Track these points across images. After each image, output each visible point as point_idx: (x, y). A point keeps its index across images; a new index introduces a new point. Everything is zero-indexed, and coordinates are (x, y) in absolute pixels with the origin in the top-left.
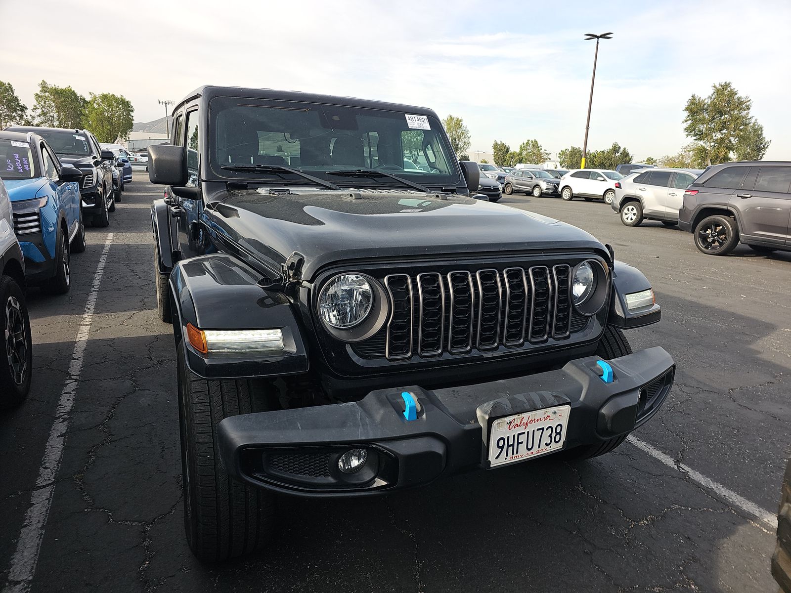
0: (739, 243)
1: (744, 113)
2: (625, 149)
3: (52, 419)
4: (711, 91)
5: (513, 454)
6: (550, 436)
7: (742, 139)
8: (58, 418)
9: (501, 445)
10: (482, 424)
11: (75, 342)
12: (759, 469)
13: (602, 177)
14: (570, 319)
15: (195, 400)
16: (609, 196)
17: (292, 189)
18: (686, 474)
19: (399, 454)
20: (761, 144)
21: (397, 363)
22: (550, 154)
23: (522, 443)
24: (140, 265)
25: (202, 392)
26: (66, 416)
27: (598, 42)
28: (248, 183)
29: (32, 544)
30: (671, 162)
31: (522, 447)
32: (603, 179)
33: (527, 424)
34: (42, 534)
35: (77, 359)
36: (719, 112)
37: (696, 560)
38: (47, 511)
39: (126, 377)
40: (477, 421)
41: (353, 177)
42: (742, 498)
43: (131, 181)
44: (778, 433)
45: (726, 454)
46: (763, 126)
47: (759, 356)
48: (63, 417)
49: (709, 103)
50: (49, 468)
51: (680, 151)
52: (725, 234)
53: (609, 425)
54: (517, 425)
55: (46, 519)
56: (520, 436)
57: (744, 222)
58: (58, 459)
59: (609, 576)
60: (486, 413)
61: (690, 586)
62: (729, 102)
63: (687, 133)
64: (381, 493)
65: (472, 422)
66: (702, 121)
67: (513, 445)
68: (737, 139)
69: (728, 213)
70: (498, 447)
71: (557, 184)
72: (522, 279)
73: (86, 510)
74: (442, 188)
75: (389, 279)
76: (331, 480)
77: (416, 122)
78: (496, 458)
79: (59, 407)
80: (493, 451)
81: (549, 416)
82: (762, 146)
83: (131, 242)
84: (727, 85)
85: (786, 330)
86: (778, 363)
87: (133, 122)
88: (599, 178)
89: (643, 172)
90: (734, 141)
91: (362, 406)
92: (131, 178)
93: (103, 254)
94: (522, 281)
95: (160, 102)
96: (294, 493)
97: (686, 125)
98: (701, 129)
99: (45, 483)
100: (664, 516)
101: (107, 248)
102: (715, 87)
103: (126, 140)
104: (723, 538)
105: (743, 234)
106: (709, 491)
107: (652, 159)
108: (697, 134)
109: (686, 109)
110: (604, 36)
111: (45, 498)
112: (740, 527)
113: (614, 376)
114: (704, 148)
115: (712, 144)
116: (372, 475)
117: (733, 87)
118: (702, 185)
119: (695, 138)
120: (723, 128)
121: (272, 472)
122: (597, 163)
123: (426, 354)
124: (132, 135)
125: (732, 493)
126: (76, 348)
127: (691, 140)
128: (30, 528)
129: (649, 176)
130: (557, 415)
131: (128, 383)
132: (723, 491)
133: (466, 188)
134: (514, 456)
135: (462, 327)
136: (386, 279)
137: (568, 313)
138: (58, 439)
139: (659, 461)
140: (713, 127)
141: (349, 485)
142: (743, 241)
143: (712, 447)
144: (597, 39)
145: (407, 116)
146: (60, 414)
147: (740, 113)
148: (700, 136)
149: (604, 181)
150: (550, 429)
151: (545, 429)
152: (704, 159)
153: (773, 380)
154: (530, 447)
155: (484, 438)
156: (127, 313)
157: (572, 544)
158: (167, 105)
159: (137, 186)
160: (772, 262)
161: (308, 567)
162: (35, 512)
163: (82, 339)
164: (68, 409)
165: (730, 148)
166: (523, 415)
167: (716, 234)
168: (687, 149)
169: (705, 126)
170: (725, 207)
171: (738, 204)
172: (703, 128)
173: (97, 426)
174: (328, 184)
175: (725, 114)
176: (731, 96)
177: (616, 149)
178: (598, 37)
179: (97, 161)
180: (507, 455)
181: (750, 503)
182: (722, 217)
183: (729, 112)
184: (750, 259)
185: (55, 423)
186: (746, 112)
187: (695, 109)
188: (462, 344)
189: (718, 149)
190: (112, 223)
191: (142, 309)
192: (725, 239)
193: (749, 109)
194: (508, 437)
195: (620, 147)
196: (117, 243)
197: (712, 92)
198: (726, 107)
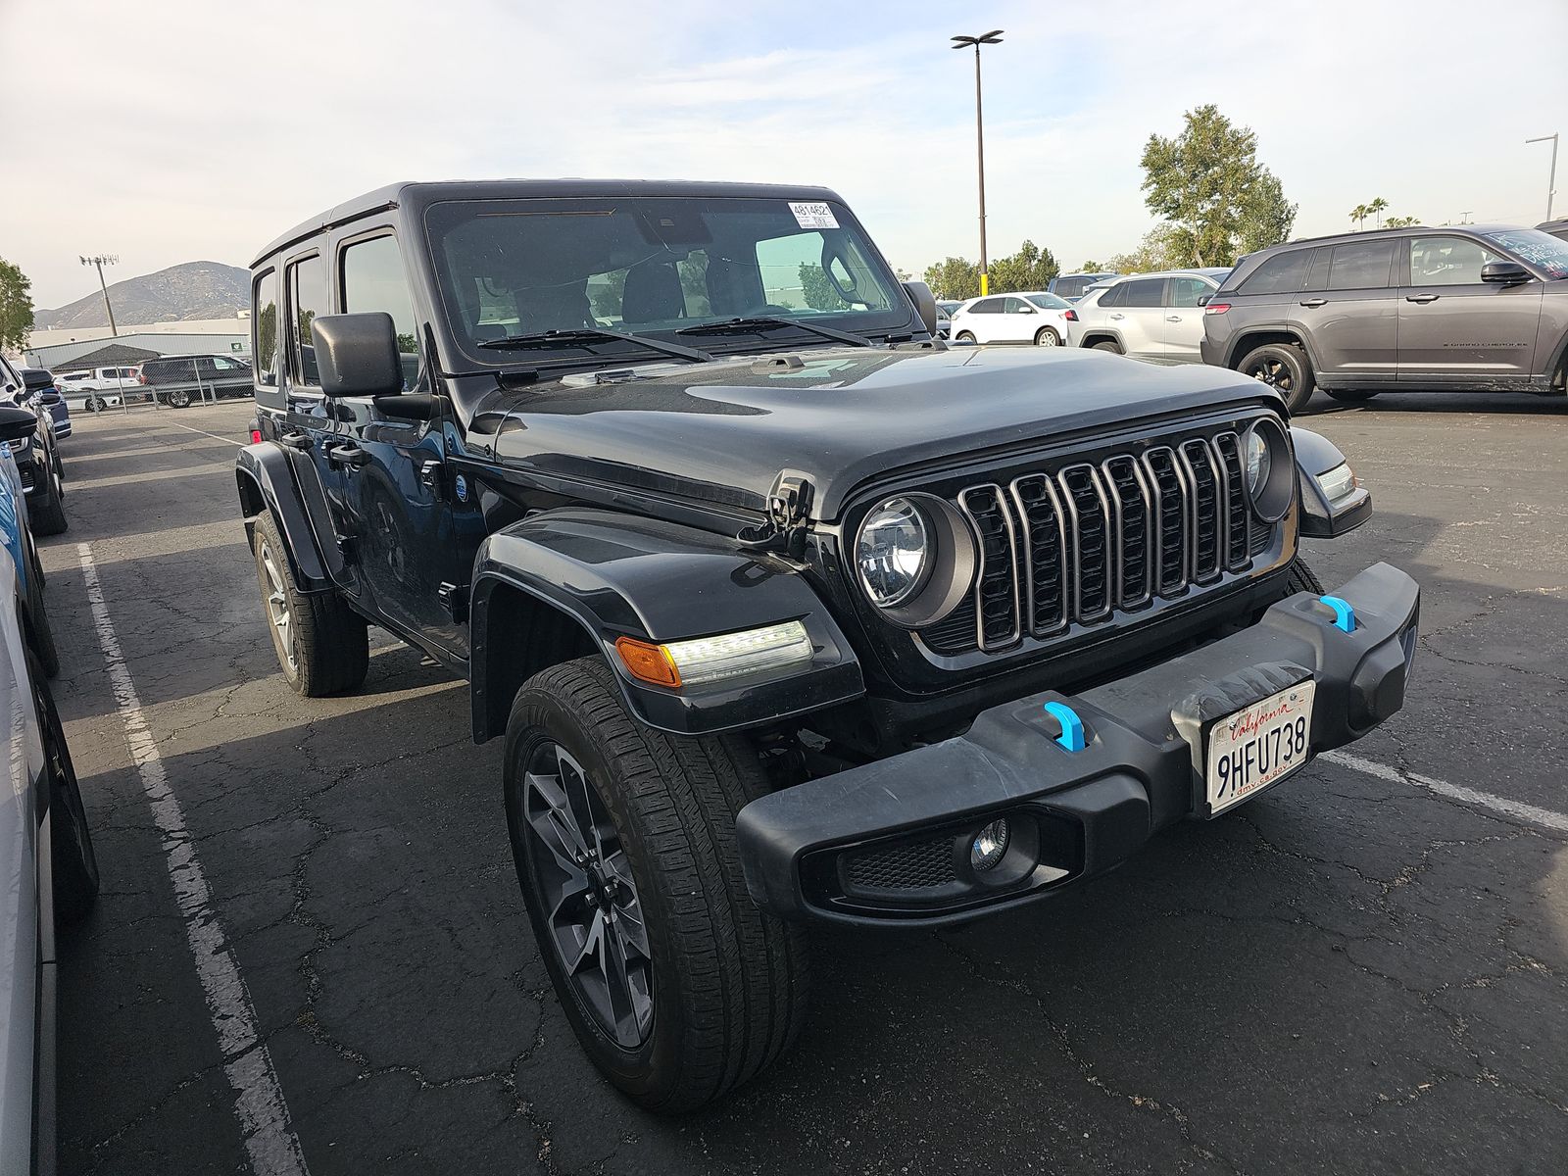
0: (1316, 389)
1: (1245, 160)
2: (1046, 250)
3: (178, 924)
4: (1182, 125)
5: (1242, 785)
6: (1290, 742)
7: (1250, 207)
8: (193, 917)
9: (1224, 771)
10: (1190, 737)
11: (138, 768)
12: (1537, 758)
13: (1028, 305)
14: (1249, 531)
15: (638, 791)
16: (1045, 340)
17: (639, 370)
18: (1425, 787)
19: (1083, 813)
20: (1282, 212)
21: (1001, 656)
22: (911, 275)
23: (1252, 761)
24: (184, 596)
25: (646, 772)
26: (206, 912)
27: (978, 51)
28: (538, 369)
29: (285, 1163)
30: (1128, 265)
31: (1254, 768)
32: (1028, 310)
33: (1256, 725)
34: (294, 1141)
35: (161, 799)
36: (1202, 163)
37: (1516, 923)
38: (277, 1096)
39: (291, 815)
40: (1176, 734)
41: (723, 335)
42: (1537, 809)
43: (69, 433)
44: (1536, 695)
45: (1473, 744)
46: (1281, 178)
47: (1438, 574)
48: (201, 914)
49: (1183, 147)
50: (232, 1016)
51: (1142, 243)
52: (1289, 377)
53: (1370, 707)
54: (1243, 728)
55: (287, 1112)
56: (1250, 749)
57: (1319, 351)
58: (240, 995)
59: (1392, 979)
60: (1192, 716)
61: (1530, 966)
62: (1216, 142)
63: (1152, 208)
64: (1051, 894)
65: (1171, 737)
66: (1176, 183)
67: (1240, 768)
68: (1240, 208)
69: (1288, 338)
70: (1222, 774)
71: (944, 330)
72: (1172, 466)
73: (360, 1077)
74: (887, 336)
75: (967, 496)
76: (960, 886)
77: (808, 215)
78: (1220, 796)
79: (180, 896)
80: (1214, 782)
81: (1285, 706)
82: (1284, 216)
83: (136, 554)
84: (1210, 110)
85: (1459, 524)
86: (1476, 581)
87: (31, 310)
88: (1022, 309)
89: (1113, 285)
90: (1235, 212)
91: (975, 740)
92: (69, 426)
93: (90, 588)
94: (1173, 471)
95: (84, 261)
96: (903, 924)
97: (1148, 193)
98: (1176, 197)
99: (241, 1046)
100: (1428, 863)
101: (92, 574)
102: (1188, 116)
103: (23, 350)
104: (1540, 878)
105: (1321, 373)
106: (1479, 809)
107: (1094, 264)
108: (1170, 207)
109: (1145, 164)
110: (988, 38)
111: (259, 1074)
112: (1558, 856)
113: (1355, 622)
114: (1186, 232)
115: (1199, 223)
116: (1030, 863)
117: (1220, 114)
118: (1235, 293)
119: (1167, 215)
120: (1214, 190)
121: (856, 890)
122: (999, 284)
123: (1041, 632)
124: (35, 338)
125: (1516, 804)
126: (144, 779)
127: (1161, 218)
128: (262, 1135)
129: (1124, 293)
130: (1297, 701)
131: (301, 826)
132: (1501, 805)
133: (924, 332)
134: (1244, 787)
135: (1094, 572)
136: (961, 499)
137: (1245, 522)
138: (217, 957)
139: (1371, 776)
140: (1196, 191)
141: (992, 890)
142: (1322, 385)
143: (1443, 736)
144: (974, 45)
145: (792, 205)
146: (192, 911)
147: (1239, 160)
148: (1176, 210)
149: (1031, 312)
150: (1289, 729)
151: (1282, 731)
152: (1188, 254)
153: (1482, 610)
154: (1263, 768)
155: (1196, 763)
156: (214, 693)
157: (1304, 940)
158: (102, 265)
159: (83, 441)
160: (1377, 416)
161: (864, 1081)
162: (254, 1104)
163: (147, 759)
164: (202, 896)
165: (1231, 226)
166: (1250, 709)
167: (1274, 378)
168: (1155, 237)
169: (1182, 190)
170: (1283, 328)
171: (1304, 319)
172: (1178, 194)
173: (286, 917)
174: (693, 353)
175: (1214, 165)
176: (1218, 131)
177: (1029, 252)
178: (977, 42)
179: (17, 394)
180: (1234, 789)
181: (1553, 815)
182: (1281, 348)
183: (1219, 160)
184: (1337, 416)
185: (191, 929)
186: (1248, 156)
187: (1159, 161)
188: (1094, 605)
189: (1211, 230)
190: (72, 523)
191: (244, 678)
192: (1291, 386)
193: (1253, 150)
194: (1234, 753)
195: (1036, 248)
196: (106, 562)
197: (1186, 125)
198: (1213, 152)
